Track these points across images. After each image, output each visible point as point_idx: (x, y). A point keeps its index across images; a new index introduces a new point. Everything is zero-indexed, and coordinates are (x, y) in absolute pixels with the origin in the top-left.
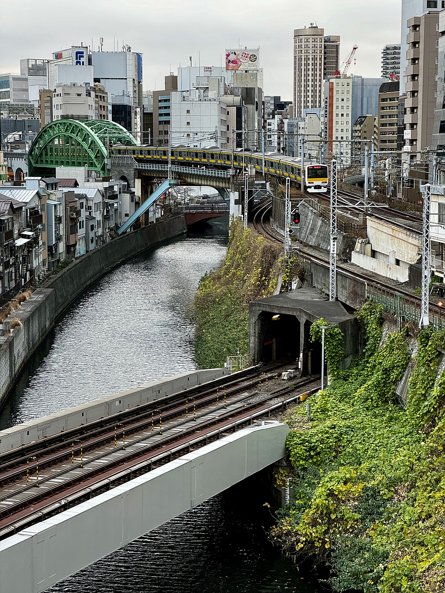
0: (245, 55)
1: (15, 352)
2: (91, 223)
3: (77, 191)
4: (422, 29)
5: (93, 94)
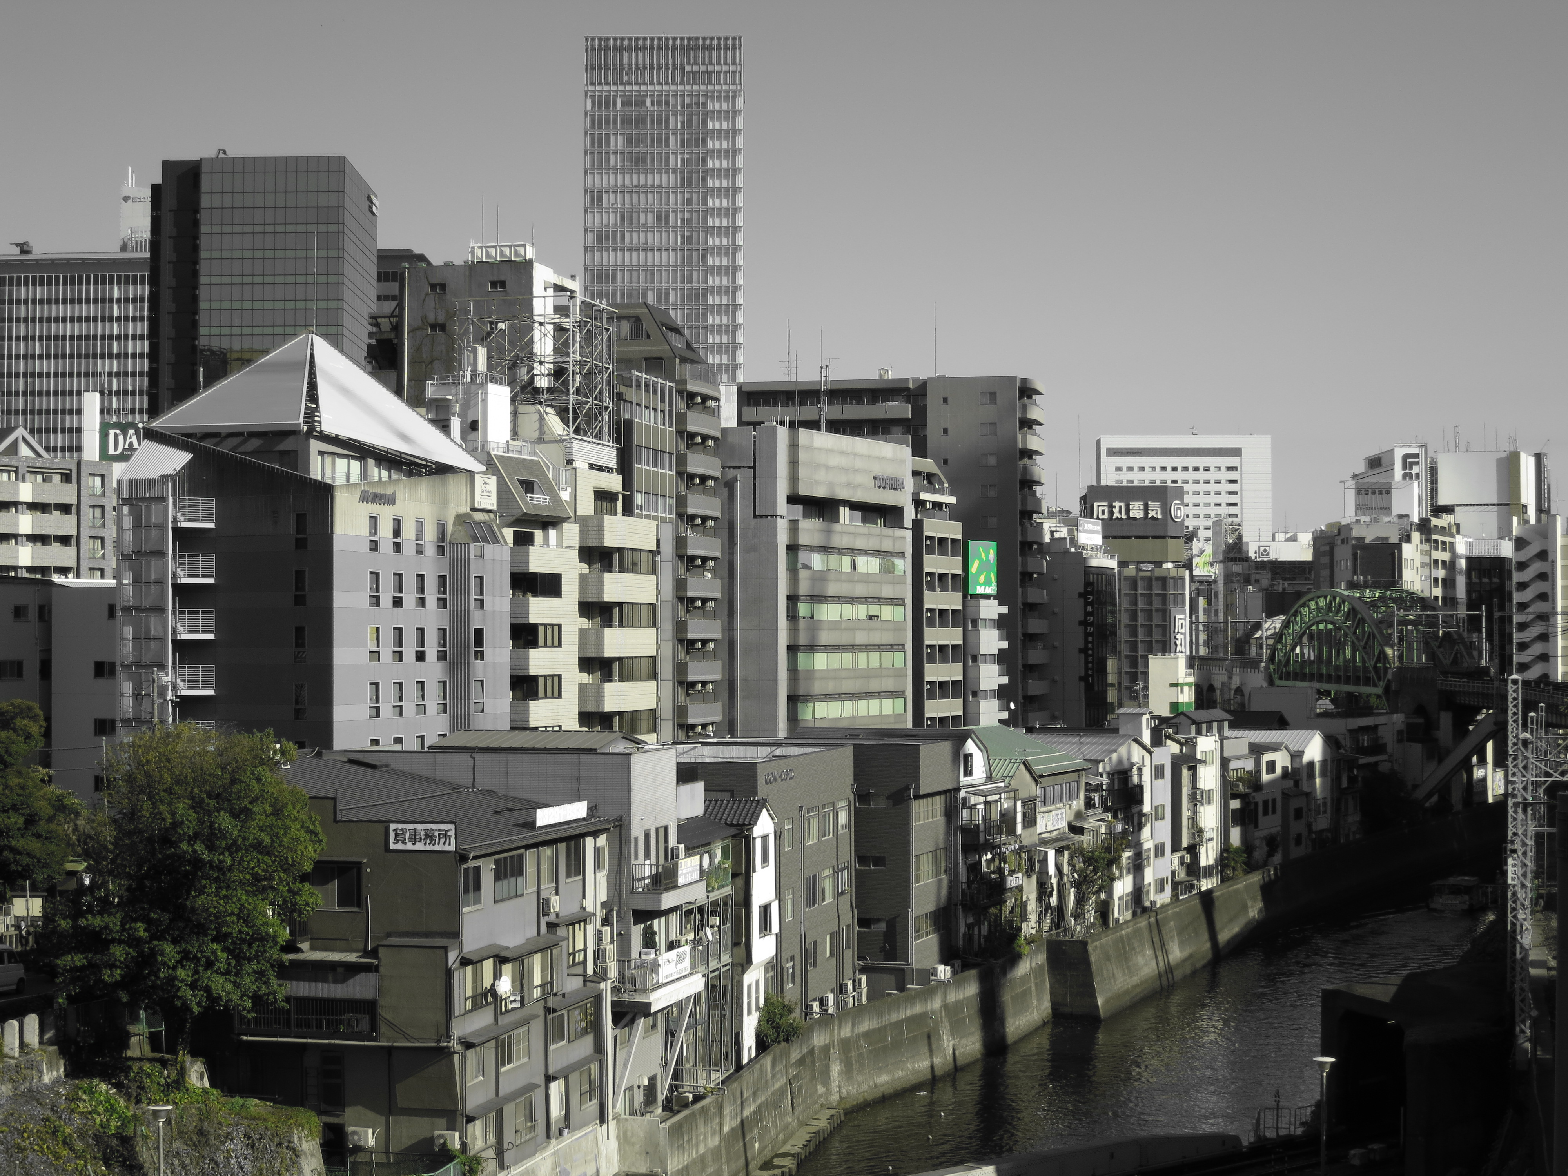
2: (1295, 804)
5: (1416, 536)
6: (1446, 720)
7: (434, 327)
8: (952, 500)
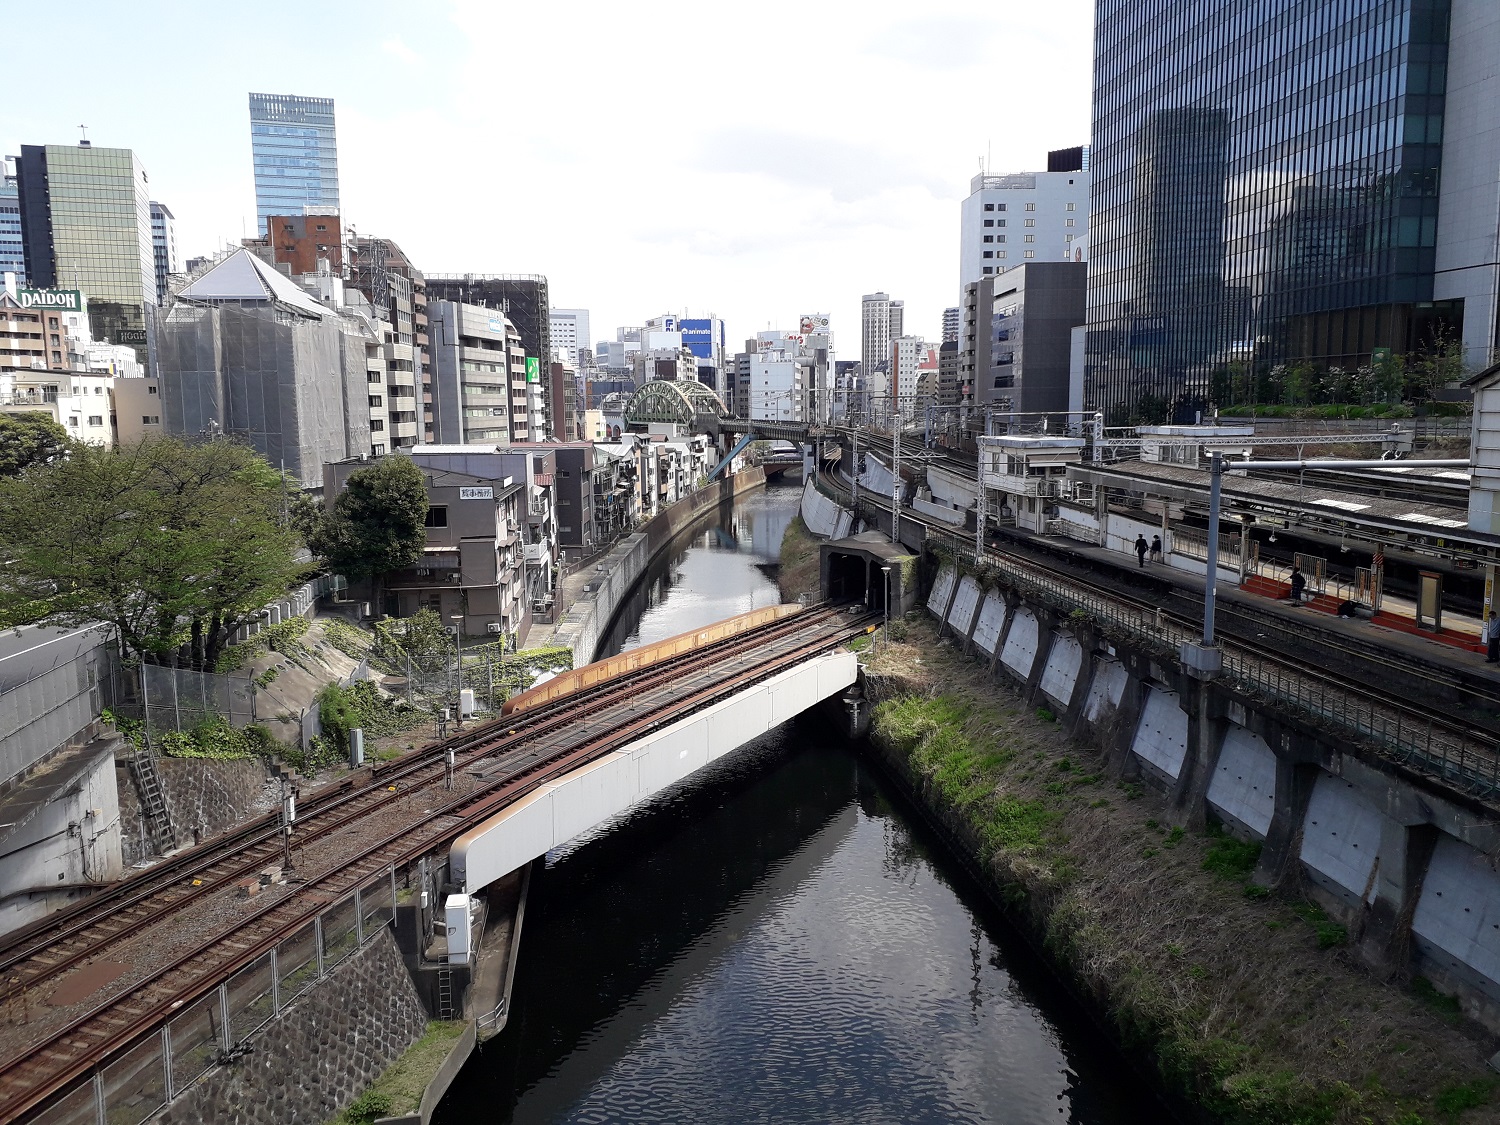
0: (817, 319)
1: (614, 590)
2: (680, 474)
3: (668, 445)
4: (979, 293)
5: (681, 357)
6: (722, 437)
7: (288, 248)
8: (520, 338)
